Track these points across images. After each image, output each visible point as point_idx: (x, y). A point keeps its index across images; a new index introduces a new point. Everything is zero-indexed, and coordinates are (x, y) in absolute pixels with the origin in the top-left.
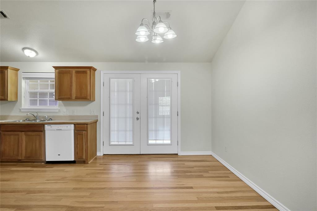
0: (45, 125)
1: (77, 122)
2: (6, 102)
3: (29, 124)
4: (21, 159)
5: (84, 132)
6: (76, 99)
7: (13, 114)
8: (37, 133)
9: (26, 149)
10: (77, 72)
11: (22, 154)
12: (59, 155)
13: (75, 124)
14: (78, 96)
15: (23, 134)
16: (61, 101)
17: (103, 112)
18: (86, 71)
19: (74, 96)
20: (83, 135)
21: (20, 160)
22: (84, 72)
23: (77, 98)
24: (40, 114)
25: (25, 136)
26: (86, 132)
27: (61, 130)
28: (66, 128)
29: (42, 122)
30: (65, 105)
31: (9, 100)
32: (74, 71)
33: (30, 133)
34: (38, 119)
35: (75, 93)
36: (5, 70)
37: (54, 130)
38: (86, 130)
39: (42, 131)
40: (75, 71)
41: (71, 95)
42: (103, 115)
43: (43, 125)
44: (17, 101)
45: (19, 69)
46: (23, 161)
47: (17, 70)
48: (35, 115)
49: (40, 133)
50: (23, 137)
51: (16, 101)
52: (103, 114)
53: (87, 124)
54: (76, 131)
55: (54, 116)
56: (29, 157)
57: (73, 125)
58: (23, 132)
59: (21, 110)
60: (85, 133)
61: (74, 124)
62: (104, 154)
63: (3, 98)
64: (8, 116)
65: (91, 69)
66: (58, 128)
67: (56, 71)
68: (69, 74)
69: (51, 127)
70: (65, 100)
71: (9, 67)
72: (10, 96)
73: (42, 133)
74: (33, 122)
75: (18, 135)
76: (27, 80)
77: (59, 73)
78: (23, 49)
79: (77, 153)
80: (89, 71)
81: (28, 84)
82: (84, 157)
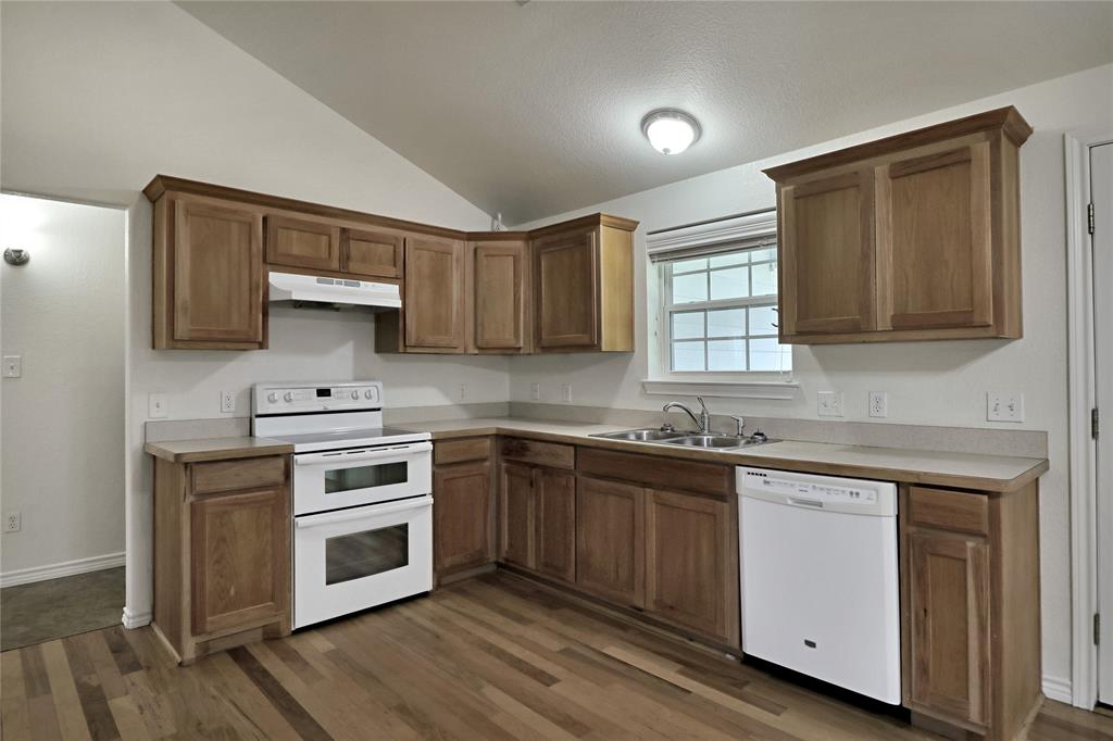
0: (737, 467)
1: (918, 475)
2: (596, 355)
3: (672, 454)
4: (642, 607)
5: (970, 544)
6: (896, 329)
7: (620, 403)
8: (703, 501)
9: (660, 568)
10: (899, 173)
11: (644, 582)
12: (811, 644)
13: (906, 487)
14: (910, 311)
15: (648, 496)
16: (806, 347)
17: (1095, 412)
18: (966, 149)
19: (883, 315)
20: (965, 561)
21: (641, 610)
22: (954, 158)
23: (907, 325)
24: (713, 409)
25: (654, 505)
26: (987, 550)
27: (820, 505)
28: (847, 499)
29: (721, 450)
30: (828, 367)
31: (604, 349)
32: (881, 167)
33: (672, 498)
34: (706, 432)
35: (889, 294)
36: (591, 231)
37: (779, 501)
38: (986, 530)
39: (721, 498)
40: (886, 167)
41: (866, 308)
42: (1095, 434)
43: (727, 465)
44: (633, 351)
45: (638, 223)
46: (649, 615)
47: (629, 227)
48: (696, 410)
49: (718, 503)
50: (648, 503)
51: (628, 353)
52: (1095, 422)
53: (994, 495)
54: (912, 529)
55: (771, 422)
56: (671, 608)
57: (892, 485)
58: (648, 490)
59: (646, 386)
60: (977, 552)
61: (898, 484)
62: (1099, 704)
63: (585, 339)
64: (606, 409)
65: (999, 125)
66: (803, 496)
67: (783, 190)
68: (852, 192)
69: (766, 482)
70: (830, 338)
71: (602, 218)
72: (610, 336)
73: (726, 506)
74: (688, 446)
75: (630, 497)
76: (663, 264)
77: (798, 197)
78: (647, 120)
79: (924, 670)
80: (986, 146)
81: (667, 280)
82: (974, 712)
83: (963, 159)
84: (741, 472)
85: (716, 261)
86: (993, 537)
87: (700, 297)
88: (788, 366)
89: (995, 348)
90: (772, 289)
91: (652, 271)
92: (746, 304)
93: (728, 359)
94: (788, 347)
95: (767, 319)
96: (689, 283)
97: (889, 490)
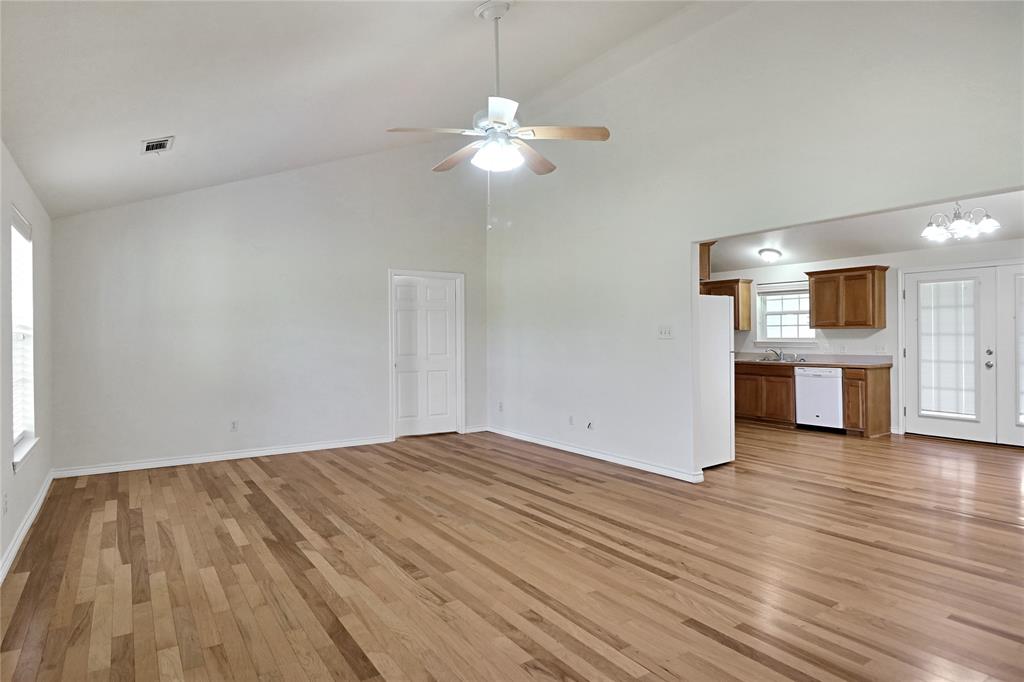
1: (849, 365)
4: (760, 416)
5: (860, 382)
6: (846, 325)
8: (783, 378)
9: (768, 403)
10: (847, 279)
11: (761, 408)
12: (818, 416)
13: (845, 369)
14: (851, 320)
15: (763, 379)
16: (820, 330)
17: (905, 350)
18: (865, 275)
19: (842, 321)
20: (859, 386)
23: (849, 324)
24: (785, 352)
25: (765, 382)
26: (864, 383)
27: (820, 376)
28: (828, 373)
29: (789, 363)
30: (828, 337)
31: (740, 329)
32: (842, 277)
33: (772, 378)
34: (783, 358)
35: (844, 315)
36: (736, 285)
37: (808, 375)
38: (864, 378)
39: (790, 377)
41: (837, 318)
42: (905, 356)
43: (791, 367)
44: (751, 329)
45: (753, 280)
46: (763, 419)
47: (750, 282)
48: (778, 351)
49: (788, 379)
50: (763, 381)
52: (905, 352)
53: (866, 369)
54: (846, 381)
55: (807, 355)
56: (772, 414)
58: (762, 377)
59: (756, 343)
60: (862, 384)
61: (843, 368)
62: (906, 433)
65: (874, 269)
67: (811, 280)
68: (833, 283)
69: (804, 371)
70: (827, 327)
71: (740, 280)
72: (742, 324)
73: (791, 379)
75: (756, 380)
76: (763, 296)
77: (816, 282)
78: (761, 252)
79: (848, 416)
80: (871, 275)
81: (764, 302)
82: (861, 426)
83: (863, 277)
84: (796, 368)
85: (785, 297)
86: (865, 380)
87: (779, 309)
88: (814, 336)
89: (870, 334)
90: (808, 309)
91: (758, 298)
92: (797, 313)
93: (789, 333)
94: (814, 330)
95: (805, 319)
96: (773, 303)
97: (840, 369)
